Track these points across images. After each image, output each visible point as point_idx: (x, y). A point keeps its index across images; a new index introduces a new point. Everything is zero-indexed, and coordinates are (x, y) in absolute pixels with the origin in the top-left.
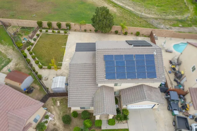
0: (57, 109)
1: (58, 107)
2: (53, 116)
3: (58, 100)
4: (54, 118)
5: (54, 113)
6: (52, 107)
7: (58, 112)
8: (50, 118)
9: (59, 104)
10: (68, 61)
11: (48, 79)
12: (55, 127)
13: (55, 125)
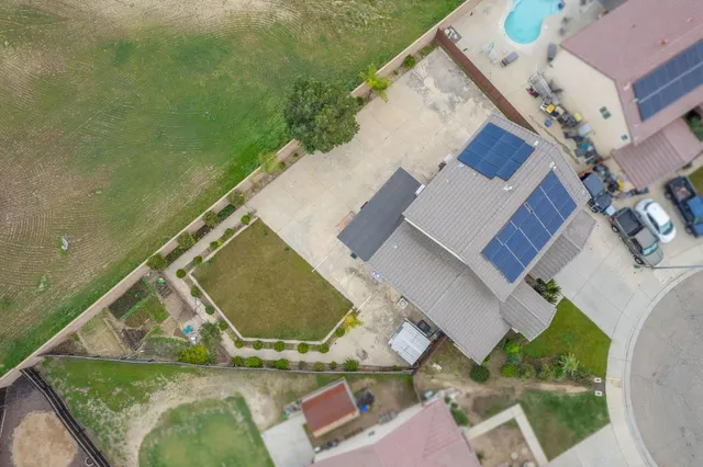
0: (444, 376)
1: (442, 371)
2: (452, 389)
3: (432, 364)
4: (456, 390)
5: (447, 384)
6: (434, 381)
7: (452, 376)
8: (453, 396)
9: (439, 367)
10: (349, 282)
11: (364, 352)
12: (472, 397)
13: (468, 395)
